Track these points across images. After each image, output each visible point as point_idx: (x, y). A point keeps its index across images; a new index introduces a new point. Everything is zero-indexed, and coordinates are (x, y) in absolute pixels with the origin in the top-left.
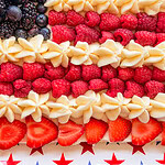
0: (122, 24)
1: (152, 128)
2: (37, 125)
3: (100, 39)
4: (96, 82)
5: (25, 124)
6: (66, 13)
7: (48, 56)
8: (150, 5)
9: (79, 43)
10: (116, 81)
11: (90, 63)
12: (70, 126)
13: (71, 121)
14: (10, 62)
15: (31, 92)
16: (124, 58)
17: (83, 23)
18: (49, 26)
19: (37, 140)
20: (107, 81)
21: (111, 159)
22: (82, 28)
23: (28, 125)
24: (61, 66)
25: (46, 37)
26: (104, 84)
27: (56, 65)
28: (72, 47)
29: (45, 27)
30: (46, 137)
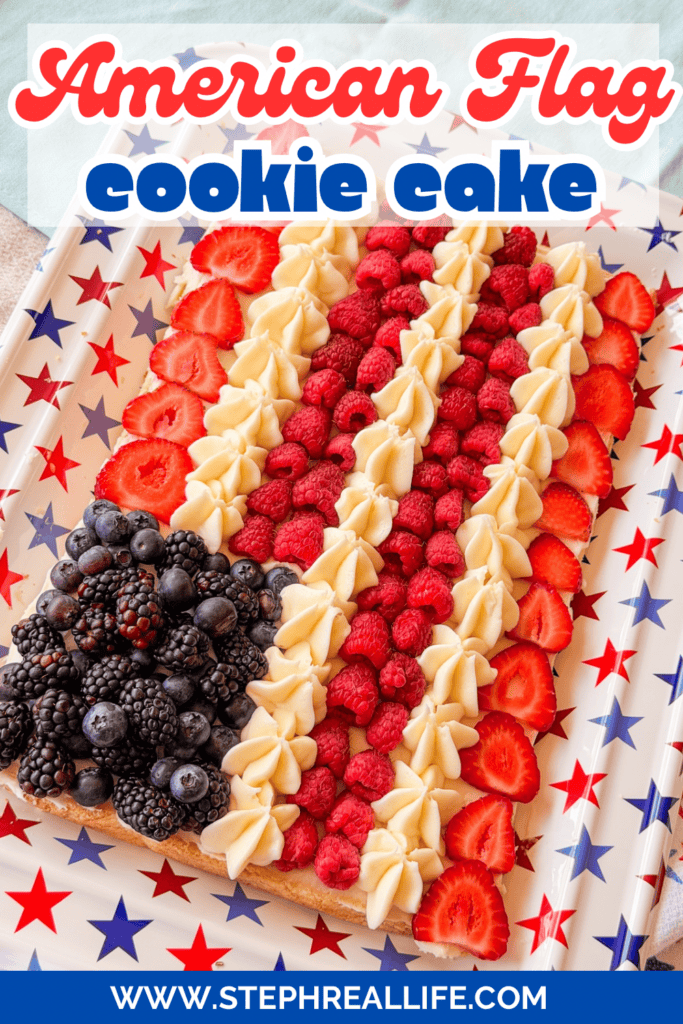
0: (324, 403)
1: (583, 443)
2: (502, 685)
3: (344, 463)
4: (446, 506)
5: (491, 713)
6: (251, 510)
7: (346, 586)
8: (304, 332)
9: (338, 506)
10: (456, 466)
11: (396, 504)
12: (529, 610)
13: (522, 603)
14: (327, 682)
15: (421, 660)
16: (406, 426)
17: (291, 484)
18: (268, 566)
19: (537, 698)
20: (448, 486)
21: (626, 557)
22: (305, 487)
23: (495, 705)
24: (381, 574)
25: (293, 579)
26: (456, 494)
27: (372, 578)
28: (344, 525)
29: (265, 576)
30: (536, 675)
